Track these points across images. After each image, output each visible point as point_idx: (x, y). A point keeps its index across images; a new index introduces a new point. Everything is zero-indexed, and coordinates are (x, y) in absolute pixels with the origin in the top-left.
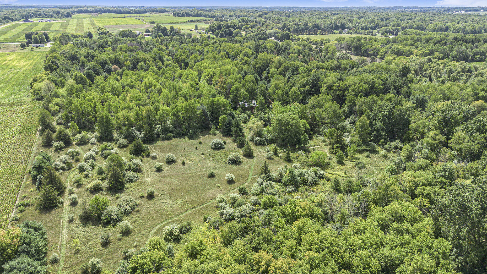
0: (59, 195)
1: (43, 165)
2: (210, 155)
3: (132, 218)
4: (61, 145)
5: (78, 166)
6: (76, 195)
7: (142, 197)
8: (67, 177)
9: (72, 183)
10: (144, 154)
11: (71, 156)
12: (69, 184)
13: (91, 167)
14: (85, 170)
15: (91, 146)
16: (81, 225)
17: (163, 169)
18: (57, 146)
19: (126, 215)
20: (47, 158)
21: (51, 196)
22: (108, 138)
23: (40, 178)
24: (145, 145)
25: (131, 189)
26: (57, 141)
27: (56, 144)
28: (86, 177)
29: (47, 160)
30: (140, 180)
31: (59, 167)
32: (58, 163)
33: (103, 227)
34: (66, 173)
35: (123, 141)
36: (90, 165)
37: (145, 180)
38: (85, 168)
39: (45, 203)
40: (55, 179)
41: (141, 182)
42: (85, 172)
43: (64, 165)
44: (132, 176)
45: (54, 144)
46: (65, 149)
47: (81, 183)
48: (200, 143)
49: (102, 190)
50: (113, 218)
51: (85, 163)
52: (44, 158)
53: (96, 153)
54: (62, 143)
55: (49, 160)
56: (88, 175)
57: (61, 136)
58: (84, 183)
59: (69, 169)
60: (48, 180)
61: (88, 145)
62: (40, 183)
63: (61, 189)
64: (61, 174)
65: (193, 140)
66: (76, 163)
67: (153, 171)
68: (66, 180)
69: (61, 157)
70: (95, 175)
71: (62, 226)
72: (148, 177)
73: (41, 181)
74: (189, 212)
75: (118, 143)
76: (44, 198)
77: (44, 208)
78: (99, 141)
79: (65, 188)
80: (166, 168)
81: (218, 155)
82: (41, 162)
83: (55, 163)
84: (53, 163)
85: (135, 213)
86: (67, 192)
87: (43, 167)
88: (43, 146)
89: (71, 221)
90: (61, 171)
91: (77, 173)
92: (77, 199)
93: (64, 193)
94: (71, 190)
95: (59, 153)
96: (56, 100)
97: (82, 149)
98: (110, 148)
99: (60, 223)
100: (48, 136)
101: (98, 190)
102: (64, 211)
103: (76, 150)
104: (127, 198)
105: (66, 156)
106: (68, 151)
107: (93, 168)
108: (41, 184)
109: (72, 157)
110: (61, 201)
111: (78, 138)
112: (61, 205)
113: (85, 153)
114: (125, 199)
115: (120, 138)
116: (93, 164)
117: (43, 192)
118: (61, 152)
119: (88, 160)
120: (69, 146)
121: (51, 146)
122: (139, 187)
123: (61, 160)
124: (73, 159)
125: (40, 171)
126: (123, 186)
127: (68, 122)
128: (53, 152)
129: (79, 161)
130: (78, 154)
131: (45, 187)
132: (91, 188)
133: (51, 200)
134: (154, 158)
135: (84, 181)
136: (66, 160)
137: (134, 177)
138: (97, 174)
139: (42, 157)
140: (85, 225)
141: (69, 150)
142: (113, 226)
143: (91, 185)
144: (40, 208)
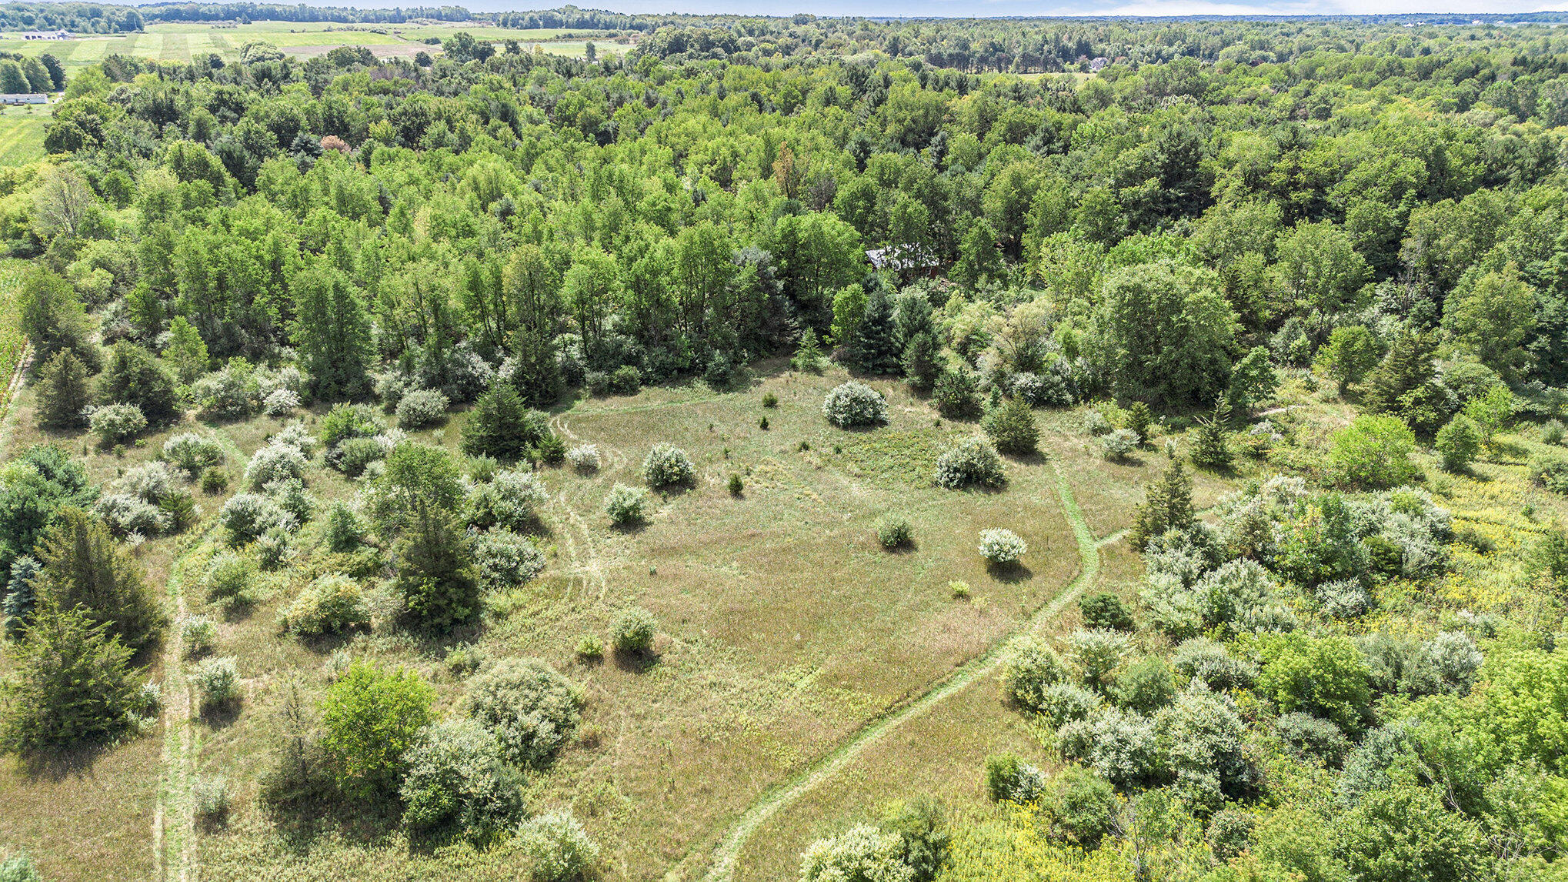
0: (134, 662)
1: (42, 505)
2: (838, 451)
3: (572, 784)
4: (127, 420)
5: (223, 510)
6: (228, 664)
7: (591, 659)
8: (167, 567)
9: (201, 597)
10: (536, 454)
11: (181, 468)
12: (181, 601)
13: (290, 516)
14: (261, 531)
15: (275, 424)
16: (277, 841)
17: (648, 519)
18: (112, 423)
19: (535, 766)
20: (59, 473)
21: (86, 674)
22: (349, 388)
23: (27, 572)
24: (531, 415)
25: (516, 620)
26: (107, 403)
27: (100, 415)
28: (272, 562)
29: (66, 484)
30: (551, 572)
31: (124, 520)
32: (121, 499)
33: (413, 849)
34: (161, 545)
35: (420, 398)
36: (286, 506)
37: (575, 569)
38: (259, 520)
39: (56, 714)
40: (108, 577)
41: (560, 584)
42: (266, 541)
43: (152, 510)
44: (513, 549)
45: (93, 418)
46: (150, 440)
47: (246, 593)
48: (771, 403)
49: (366, 629)
50: (468, 795)
51: (260, 499)
52: (47, 472)
53: (306, 451)
54: (136, 410)
55: (71, 484)
56: (279, 552)
57: (127, 380)
58: (264, 594)
59: (179, 526)
60: (70, 585)
61: (256, 422)
62: (27, 602)
63: (145, 627)
64: (137, 552)
65: (730, 395)
66: (213, 501)
67: (599, 527)
68: (164, 582)
69: (133, 472)
70: (317, 554)
71: (164, 851)
72: (584, 557)
73: (30, 592)
74: (876, 736)
75: (401, 407)
76: (46, 686)
77: (50, 741)
78: (307, 404)
79: (165, 623)
80: (661, 512)
81: (875, 450)
82: (29, 490)
83: (107, 497)
84: (94, 498)
85: (581, 755)
86: (175, 647)
87: (43, 515)
88: (42, 427)
89: (214, 819)
90: (137, 539)
91: (221, 546)
92: (239, 683)
93: (162, 650)
94: (197, 634)
95: (120, 456)
96: (99, 248)
97: (233, 437)
98: (367, 426)
99: (148, 836)
100: (65, 384)
101: (344, 626)
102: (165, 757)
103: (203, 442)
104: (521, 668)
105: (158, 466)
106: (168, 445)
107: (302, 518)
108: (31, 604)
109: (186, 473)
110: (149, 695)
111: (208, 391)
112: (145, 724)
113: (249, 454)
114: (515, 678)
115: (407, 385)
116: (301, 501)
117: (40, 650)
118: (128, 453)
119: (270, 485)
120: (167, 425)
121: (81, 426)
122: (559, 607)
123: (134, 486)
124: (192, 479)
125: (25, 536)
126: (478, 608)
127: (155, 330)
128: (92, 455)
129: (224, 492)
130: (213, 457)
131: (52, 623)
132: (308, 620)
133: (87, 693)
134: (587, 469)
135: (261, 586)
136: (159, 484)
137: (520, 553)
138: (326, 546)
139: (33, 470)
140: (301, 841)
141: (173, 440)
142: (478, 844)
143: (307, 602)
144: (27, 741)
